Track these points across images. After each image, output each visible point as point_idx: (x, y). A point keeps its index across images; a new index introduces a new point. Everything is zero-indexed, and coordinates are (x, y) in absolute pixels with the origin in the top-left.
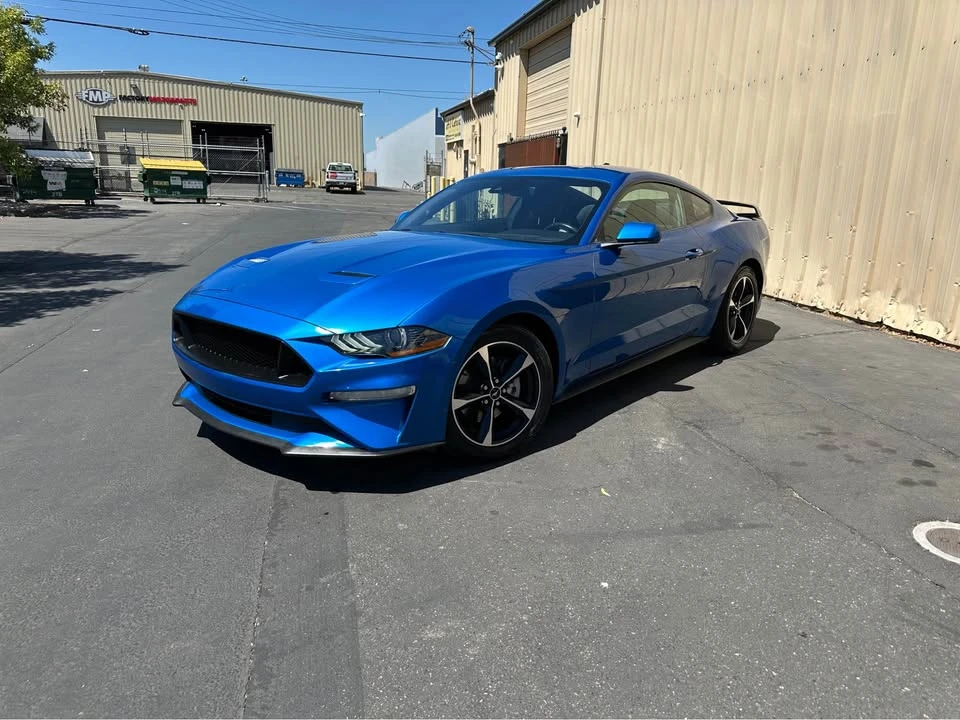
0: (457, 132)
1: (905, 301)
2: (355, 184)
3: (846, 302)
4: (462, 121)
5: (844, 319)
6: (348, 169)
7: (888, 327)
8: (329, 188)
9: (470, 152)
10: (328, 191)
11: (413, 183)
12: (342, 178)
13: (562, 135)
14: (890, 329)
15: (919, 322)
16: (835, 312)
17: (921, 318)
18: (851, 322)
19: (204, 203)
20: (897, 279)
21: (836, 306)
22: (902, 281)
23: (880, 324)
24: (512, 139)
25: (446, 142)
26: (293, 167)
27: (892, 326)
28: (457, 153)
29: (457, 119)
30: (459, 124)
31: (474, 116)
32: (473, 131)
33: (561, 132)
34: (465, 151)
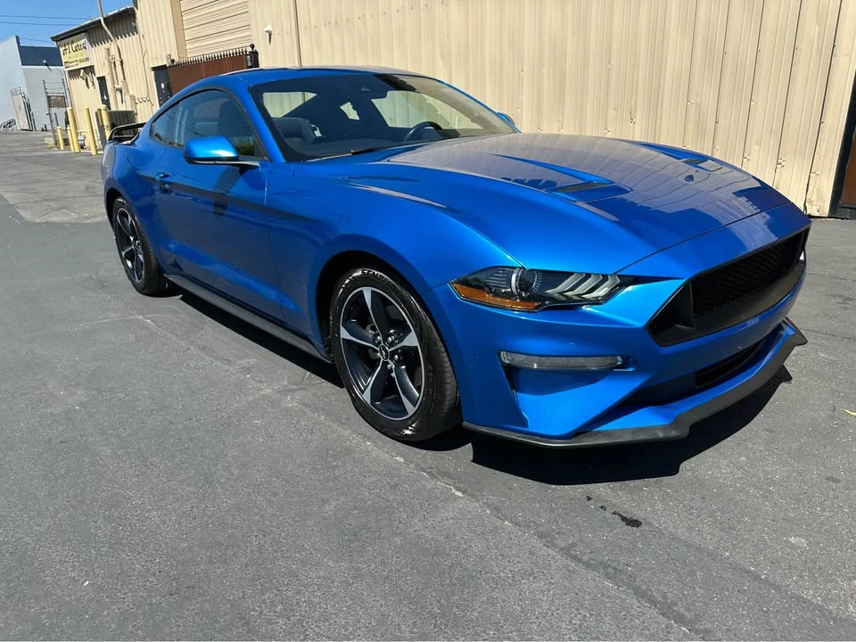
4: (88, 45)
9: (108, 79)
13: (250, 52)
24: (173, 61)
25: (66, 70)
28: (87, 80)
29: (80, 43)
30: (85, 48)
31: (107, 38)
32: (109, 55)
33: (249, 49)
34: (98, 78)
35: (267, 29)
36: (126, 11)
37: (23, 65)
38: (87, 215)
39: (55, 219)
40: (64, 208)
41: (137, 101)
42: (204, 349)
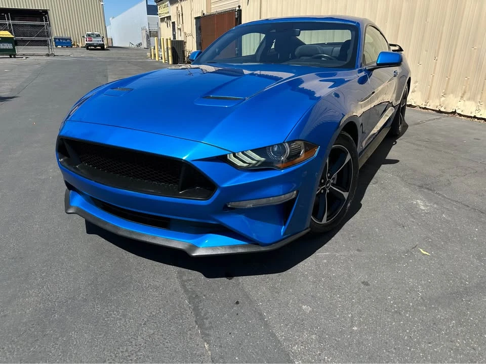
0: (167, 11)
1: (469, 99)
2: (103, 44)
3: (430, 101)
4: (169, 5)
5: (430, 111)
6: (98, 36)
7: (459, 114)
8: (88, 47)
9: (176, 23)
10: (88, 49)
11: (136, 43)
12: (95, 41)
13: (238, 10)
14: (460, 115)
15: (478, 110)
16: (424, 107)
17: (480, 108)
18: (434, 112)
19: (15, 57)
20: (464, 87)
21: (424, 104)
22: (468, 88)
23: (454, 113)
24: (204, 14)
25: (160, 18)
26: (64, 36)
27: (462, 113)
28: (167, 23)
29: (166, 4)
31: (178, 2)
32: (177, 10)
33: (237, 8)
34: (172, 23)
37: (148, 14)
41: (187, 35)
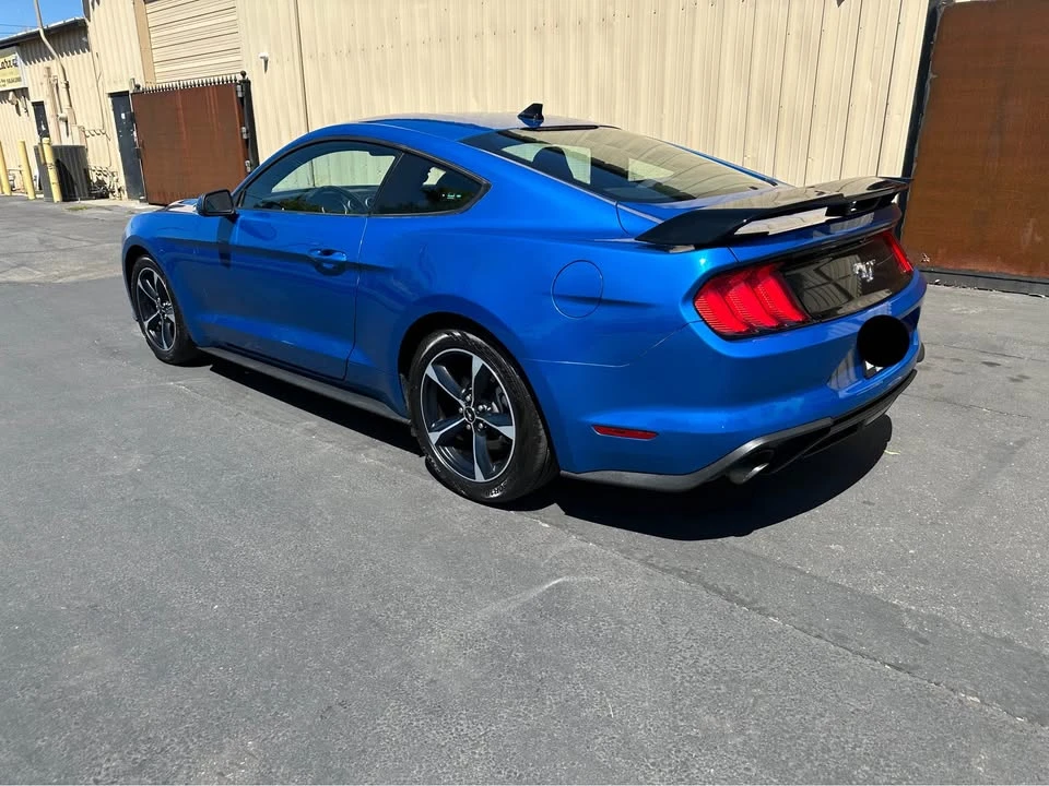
0: (14, 76)
4: (20, 61)
9: (47, 105)
13: (239, 81)
24: (138, 87)
28: (17, 106)
29: (7, 59)
30: (16, 65)
31: (48, 55)
32: (50, 76)
33: (240, 77)
34: (34, 104)
35: (262, 55)
36: (75, 23)
38: (56, 273)
39: (16, 278)
40: (23, 265)
41: (88, 134)
42: (257, 413)
